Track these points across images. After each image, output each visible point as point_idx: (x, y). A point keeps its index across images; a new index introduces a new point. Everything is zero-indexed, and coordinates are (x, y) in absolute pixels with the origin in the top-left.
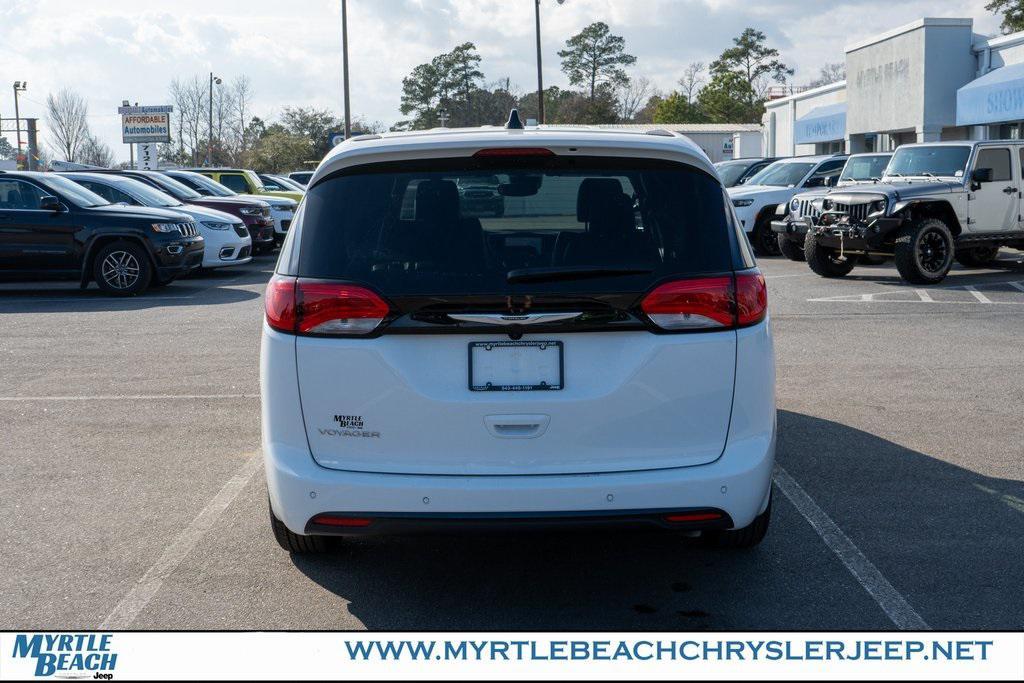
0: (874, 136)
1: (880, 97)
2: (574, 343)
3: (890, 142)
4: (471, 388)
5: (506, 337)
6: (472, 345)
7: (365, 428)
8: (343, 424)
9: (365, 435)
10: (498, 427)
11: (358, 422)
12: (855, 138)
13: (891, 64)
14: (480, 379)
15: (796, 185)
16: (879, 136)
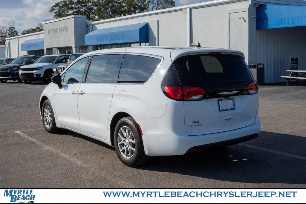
0: (52, 49)
1: (57, 37)
2: (237, 98)
3: (57, 50)
4: (220, 111)
5: (224, 98)
6: (218, 100)
7: (199, 124)
8: (194, 123)
9: (199, 125)
10: (226, 120)
11: (198, 122)
12: (47, 49)
13: (61, 28)
14: (221, 109)
15: (53, 63)
16: (53, 49)
